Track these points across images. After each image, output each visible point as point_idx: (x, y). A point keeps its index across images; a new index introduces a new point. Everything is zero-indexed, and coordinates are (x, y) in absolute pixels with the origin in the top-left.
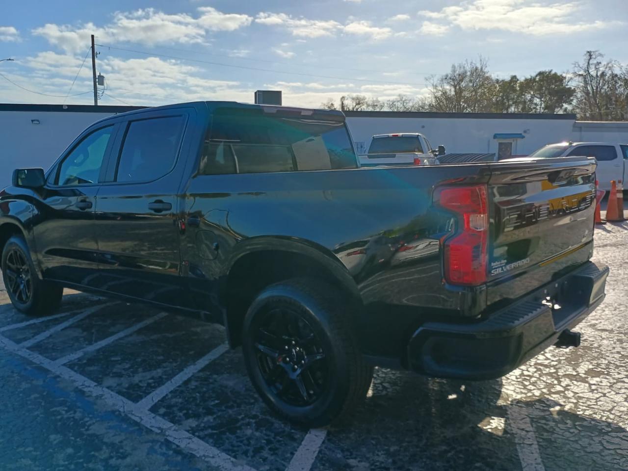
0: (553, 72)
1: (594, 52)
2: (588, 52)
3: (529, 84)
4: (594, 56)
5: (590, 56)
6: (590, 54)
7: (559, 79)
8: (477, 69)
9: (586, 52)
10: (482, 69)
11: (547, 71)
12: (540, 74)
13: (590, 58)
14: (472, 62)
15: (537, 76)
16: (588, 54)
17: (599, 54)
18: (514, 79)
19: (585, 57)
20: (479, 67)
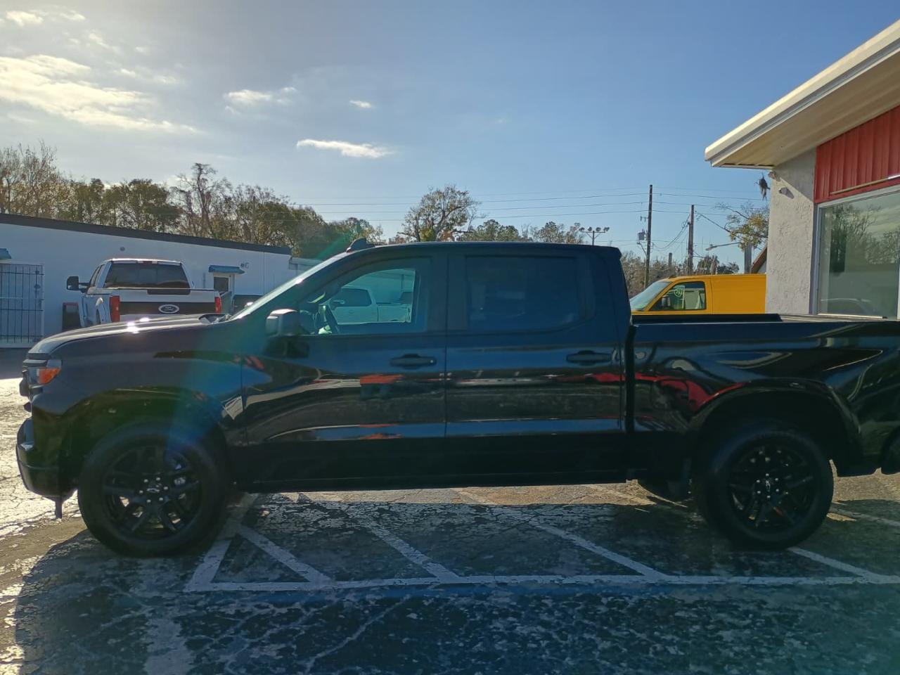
0: (153, 183)
1: (204, 166)
2: (197, 164)
3: (118, 195)
4: (204, 171)
5: (201, 170)
6: (200, 168)
7: (161, 194)
8: (35, 161)
9: (194, 165)
10: (44, 162)
11: (145, 180)
12: (134, 182)
13: (200, 173)
14: (28, 150)
15: (130, 185)
16: (197, 167)
17: (211, 169)
18: (97, 184)
19: (193, 171)
20: (40, 157)
